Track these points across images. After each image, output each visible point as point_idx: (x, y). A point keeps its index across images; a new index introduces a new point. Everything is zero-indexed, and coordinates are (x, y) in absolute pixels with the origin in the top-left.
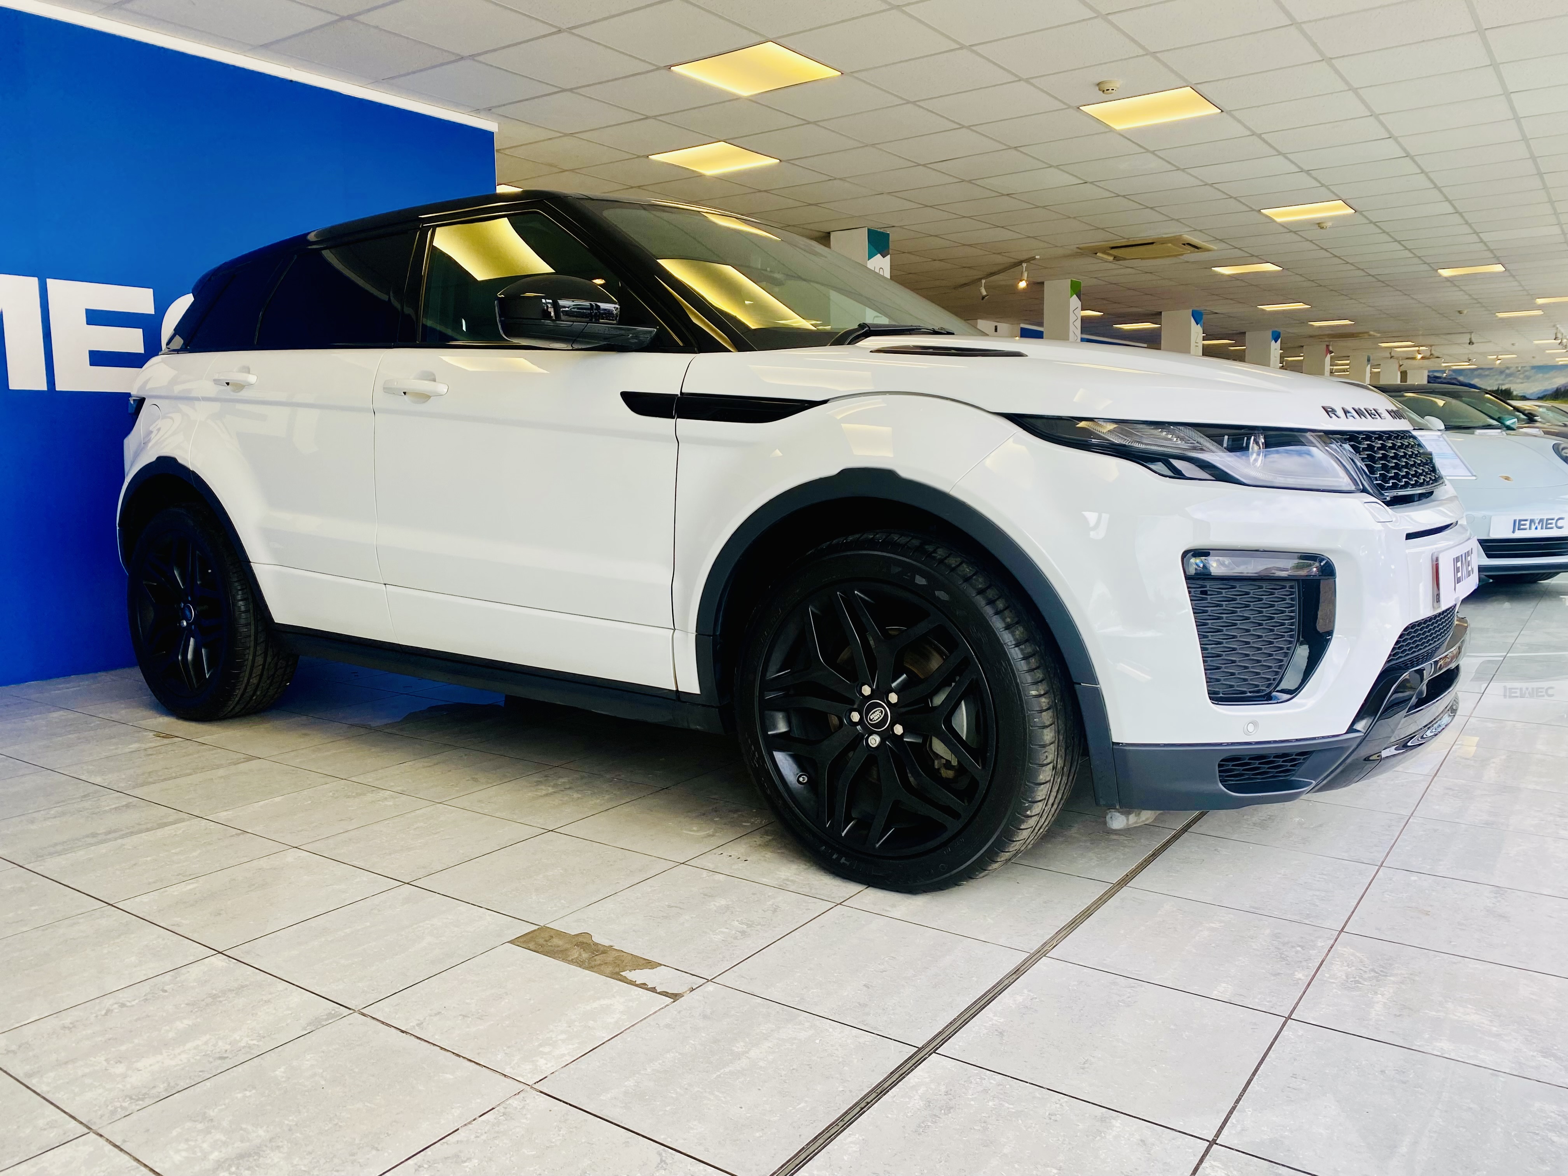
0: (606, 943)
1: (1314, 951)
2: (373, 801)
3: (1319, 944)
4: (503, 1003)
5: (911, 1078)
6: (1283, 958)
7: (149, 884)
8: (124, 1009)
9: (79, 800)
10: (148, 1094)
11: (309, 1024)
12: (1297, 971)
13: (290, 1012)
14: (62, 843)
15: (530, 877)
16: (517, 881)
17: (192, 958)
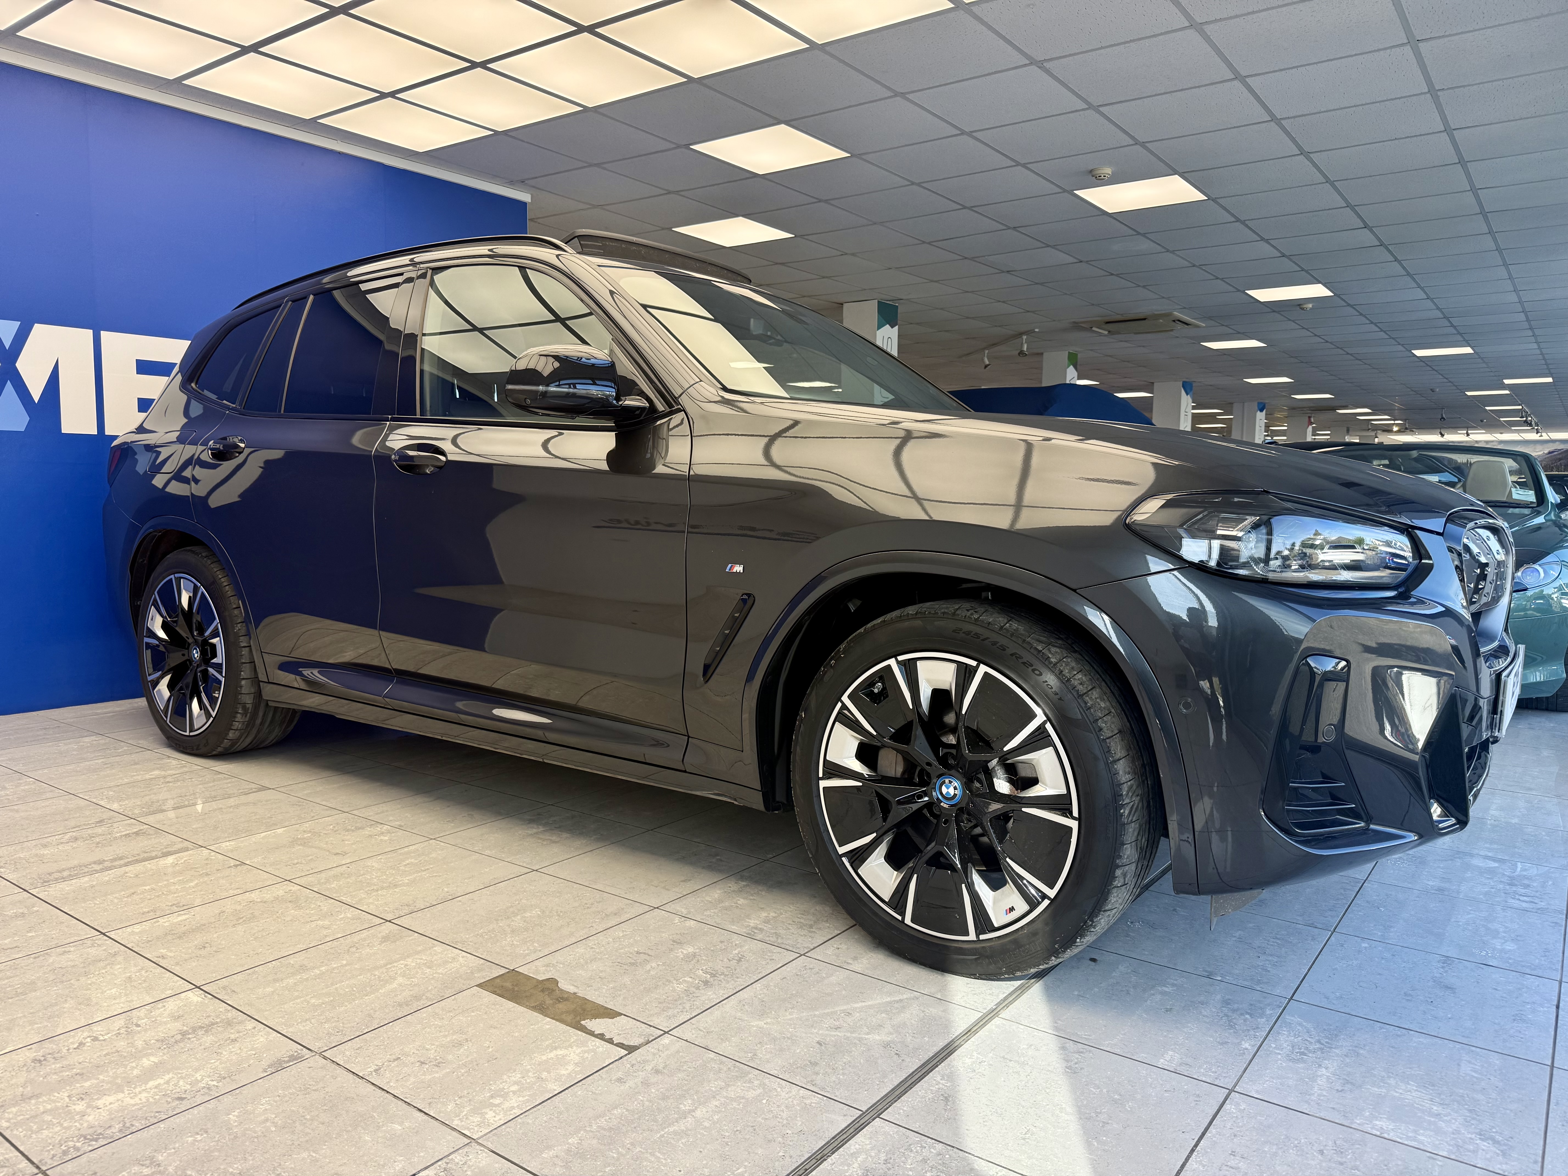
0: (571, 989)
1: (1263, 1020)
2: (371, 836)
3: (1268, 1012)
4: (462, 1050)
5: (853, 1145)
6: (1231, 1026)
7: (143, 914)
8: (96, 1042)
9: (94, 826)
10: (102, 1135)
11: (269, 1066)
12: (1243, 1040)
13: (254, 1053)
14: (69, 869)
15: (508, 918)
16: (495, 922)
17: (170, 992)
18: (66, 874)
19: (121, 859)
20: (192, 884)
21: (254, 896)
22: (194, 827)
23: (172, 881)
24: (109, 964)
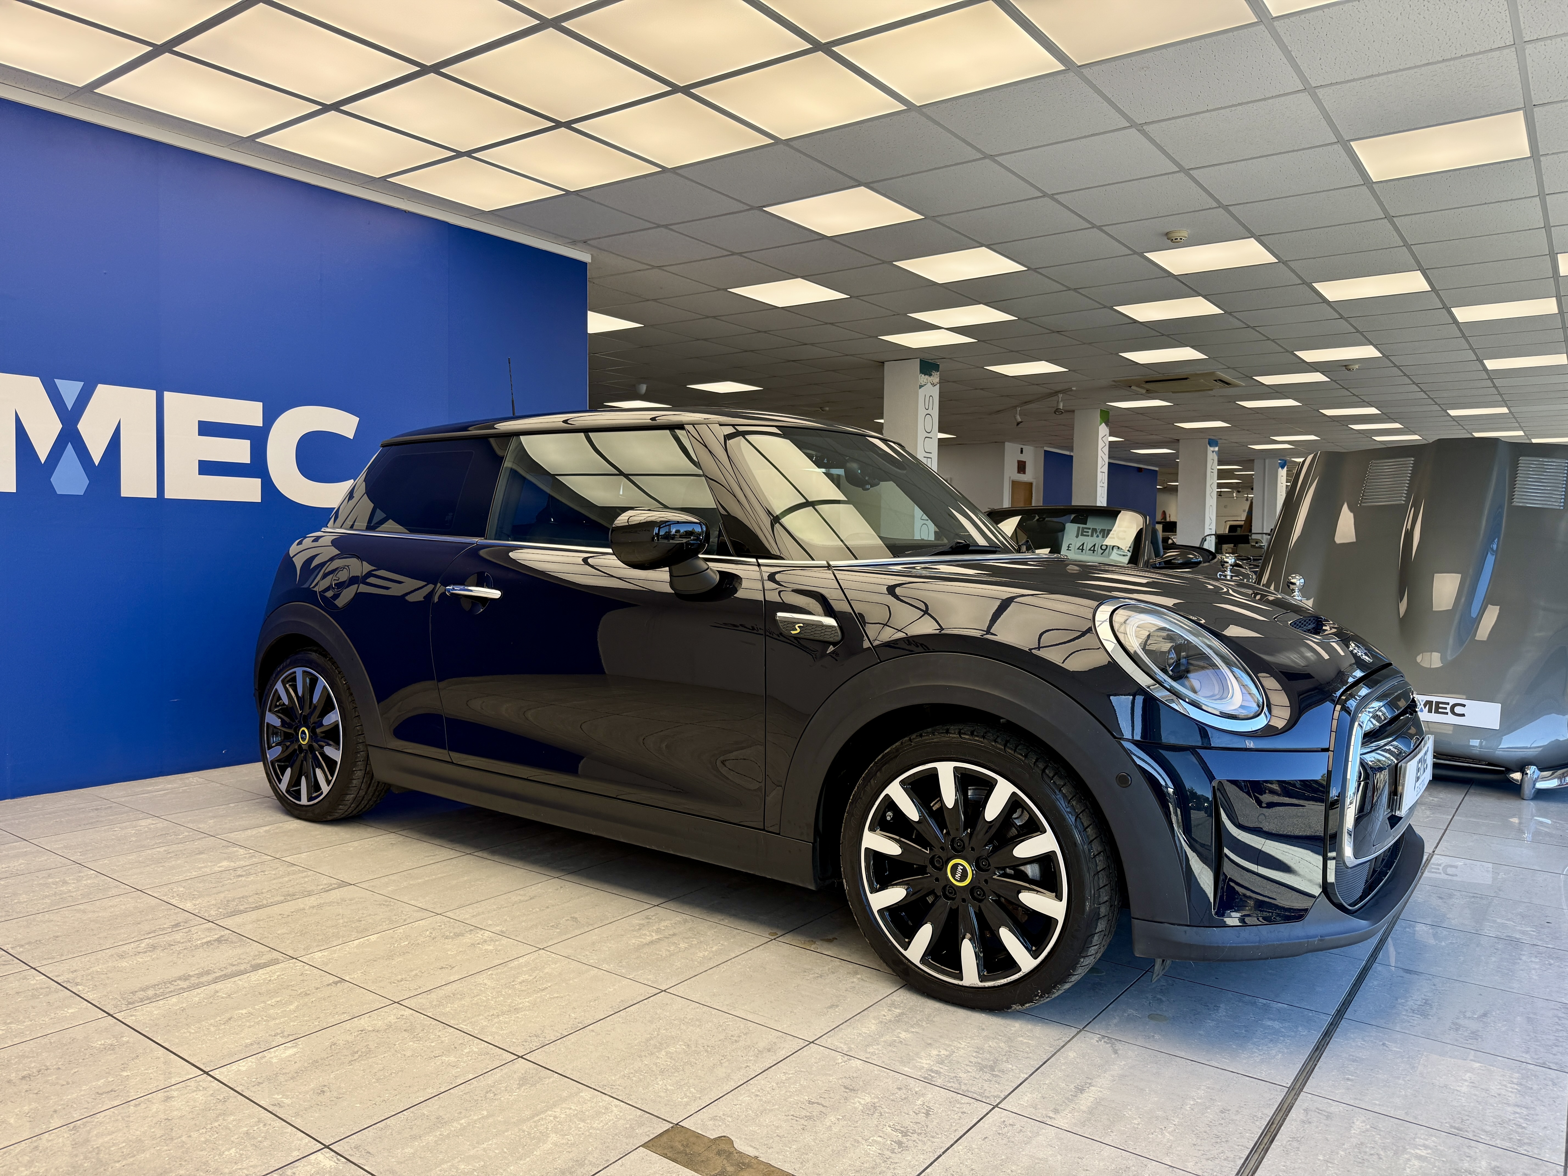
0: (751, 1152)
2: (473, 945)
7: (245, 1046)
14: (154, 986)
15: (652, 1054)
16: (638, 1059)
17: (298, 1154)
18: (150, 993)
19: (208, 973)
20: (292, 1007)
21: (364, 1022)
22: (279, 932)
23: (269, 1002)
24: (220, 1115)
